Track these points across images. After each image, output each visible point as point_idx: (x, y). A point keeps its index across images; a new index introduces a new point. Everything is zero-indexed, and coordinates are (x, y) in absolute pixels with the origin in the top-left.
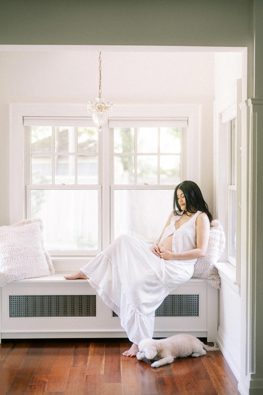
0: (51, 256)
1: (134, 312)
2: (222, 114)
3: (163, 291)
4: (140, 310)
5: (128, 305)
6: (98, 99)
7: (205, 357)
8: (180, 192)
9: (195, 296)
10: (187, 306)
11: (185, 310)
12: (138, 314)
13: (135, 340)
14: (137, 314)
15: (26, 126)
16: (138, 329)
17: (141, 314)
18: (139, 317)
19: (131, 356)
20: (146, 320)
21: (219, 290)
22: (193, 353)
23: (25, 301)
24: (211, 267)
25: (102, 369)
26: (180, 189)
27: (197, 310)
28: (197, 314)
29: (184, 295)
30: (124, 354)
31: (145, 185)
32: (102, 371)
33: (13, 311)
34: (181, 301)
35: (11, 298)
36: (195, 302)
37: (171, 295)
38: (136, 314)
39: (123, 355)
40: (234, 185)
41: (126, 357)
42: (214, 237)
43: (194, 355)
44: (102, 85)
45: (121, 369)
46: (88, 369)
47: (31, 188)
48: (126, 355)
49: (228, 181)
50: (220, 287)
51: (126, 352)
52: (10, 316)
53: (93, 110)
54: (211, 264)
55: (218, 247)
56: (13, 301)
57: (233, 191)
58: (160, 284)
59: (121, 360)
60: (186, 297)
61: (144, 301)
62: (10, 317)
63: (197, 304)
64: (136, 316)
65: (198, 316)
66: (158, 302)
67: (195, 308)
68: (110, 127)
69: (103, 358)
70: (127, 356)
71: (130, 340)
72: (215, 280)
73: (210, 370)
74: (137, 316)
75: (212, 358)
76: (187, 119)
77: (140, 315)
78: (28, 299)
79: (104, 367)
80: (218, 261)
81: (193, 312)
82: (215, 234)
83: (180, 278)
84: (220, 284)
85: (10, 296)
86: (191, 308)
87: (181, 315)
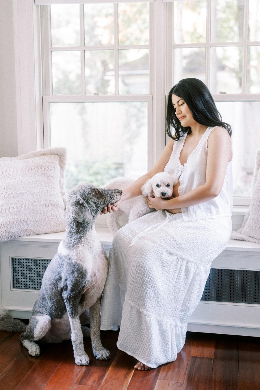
15: (41, 6)
23: (33, 267)
31: (221, 94)
33: (17, 280)
35: (14, 261)
47: (50, 101)
52: (14, 286)
56: (17, 266)
62: (14, 288)
68: (165, 1)
78: (38, 264)
85: (13, 259)
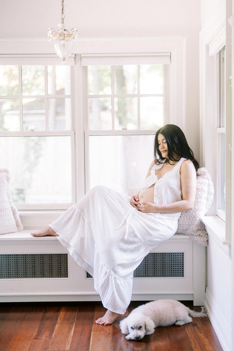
0: (18, 210)
1: (108, 274)
2: (209, 45)
3: (142, 250)
4: (115, 272)
6: (60, 25)
7: (191, 325)
8: (161, 137)
9: (179, 255)
10: (171, 265)
11: (168, 270)
12: (113, 277)
13: (110, 306)
14: (112, 277)
16: (113, 294)
17: (117, 276)
18: (113, 280)
19: (105, 325)
20: (122, 283)
21: (206, 248)
22: (177, 321)
24: (197, 222)
25: (69, 342)
26: (161, 133)
27: (182, 270)
28: (181, 274)
29: (167, 253)
30: (97, 322)
31: (124, 130)
32: (68, 345)
34: (164, 259)
36: (179, 261)
37: (152, 253)
38: (110, 277)
39: (96, 323)
40: (223, 127)
41: (99, 325)
42: (201, 187)
43: (178, 323)
44: (64, 8)
45: (91, 343)
46: (52, 342)
48: (99, 323)
49: (217, 124)
50: (208, 244)
51: (99, 319)
53: (54, 38)
54: (198, 219)
55: (205, 199)
57: (222, 134)
58: (138, 242)
59: (93, 330)
60: (169, 256)
61: (120, 262)
63: (181, 263)
64: (111, 279)
65: (183, 276)
66: (136, 263)
67: (179, 267)
68: (82, 65)
69: (73, 327)
70: (101, 324)
71: (105, 306)
72: (201, 236)
73: (195, 343)
74: (112, 279)
75: (198, 327)
76: (170, 55)
77: (115, 278)
79: (71, 340)
80: (205, 215)
81: (177, 272)
82: (202, 184)
84: (208, 241)
86: (175, 268)
87: (163, 275)
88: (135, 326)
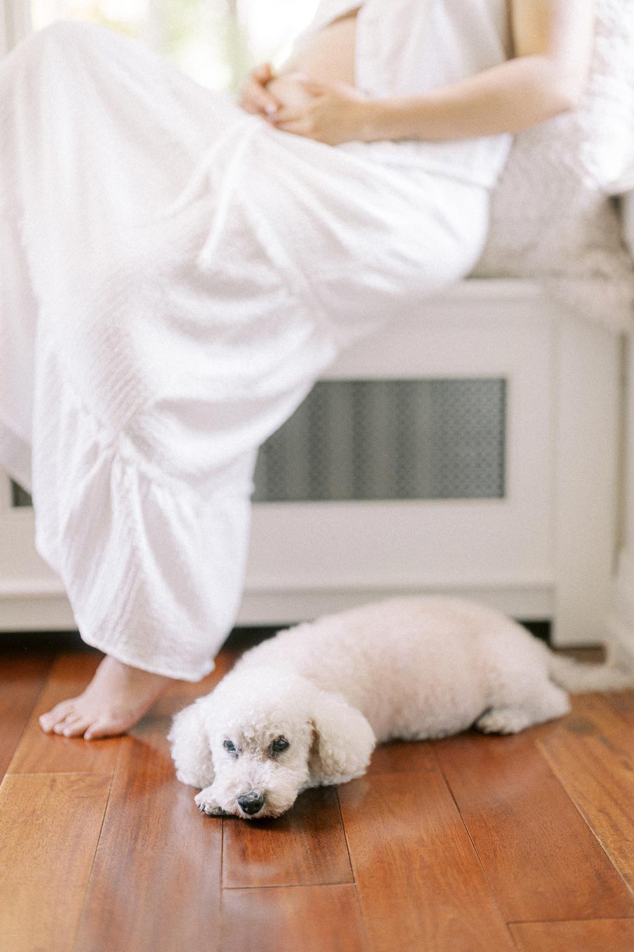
1: (103, 455)
3: (296, 336)
4: (144, 445)
5: (73, 416)
7: (560, 730)
10: (439, 444)
12: (131, 472)
13: (117, 635)
14: (124, 472)
16: (133, 566)
17: (152, 470)
18: (135, 487)
19: (88, 736)
20: (188, 511)
22: (488, 711)
30: (46, 722)
36: (483, 421)
38: (116, 470)
39: (41, 729)
41: (57, 739)
43: (494, 722)
48: (58, 729)
51: (61, 709)
54: (589, 184)
58: (274, 289)
61: (171, 389)
64: (121, 483)
65: (504, 496)
67: (483, 455)
70: (67, 732)
71: (88, 637)
73: (615, 827)
74: (126, 481)
75: (605, 741)
77: (144, 480)
83: (403, 258)
86: (461, 455)
87: (402, 490)
88: (249, 734)
